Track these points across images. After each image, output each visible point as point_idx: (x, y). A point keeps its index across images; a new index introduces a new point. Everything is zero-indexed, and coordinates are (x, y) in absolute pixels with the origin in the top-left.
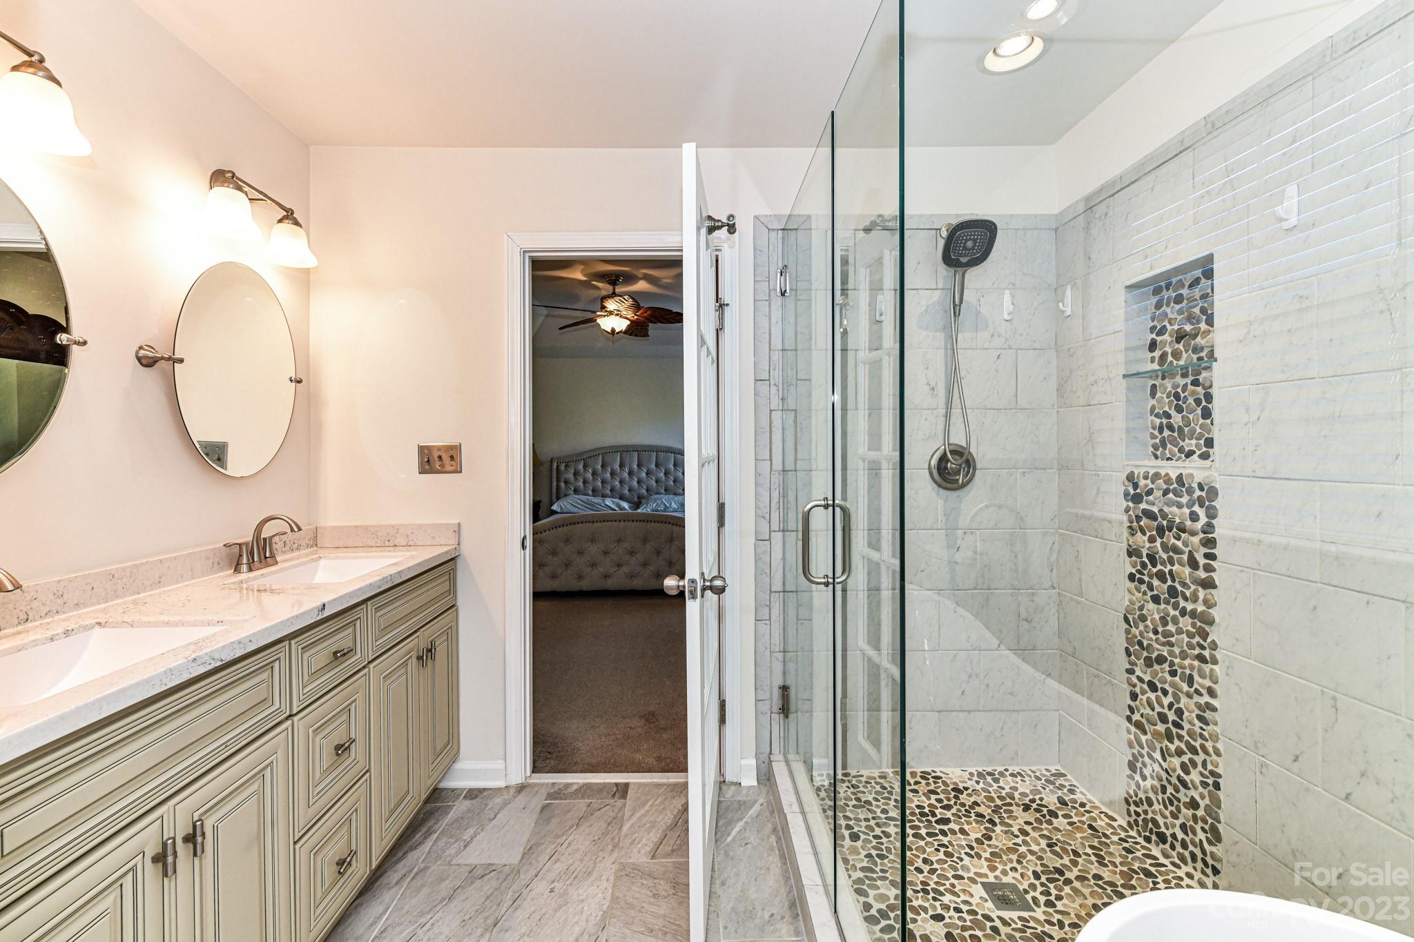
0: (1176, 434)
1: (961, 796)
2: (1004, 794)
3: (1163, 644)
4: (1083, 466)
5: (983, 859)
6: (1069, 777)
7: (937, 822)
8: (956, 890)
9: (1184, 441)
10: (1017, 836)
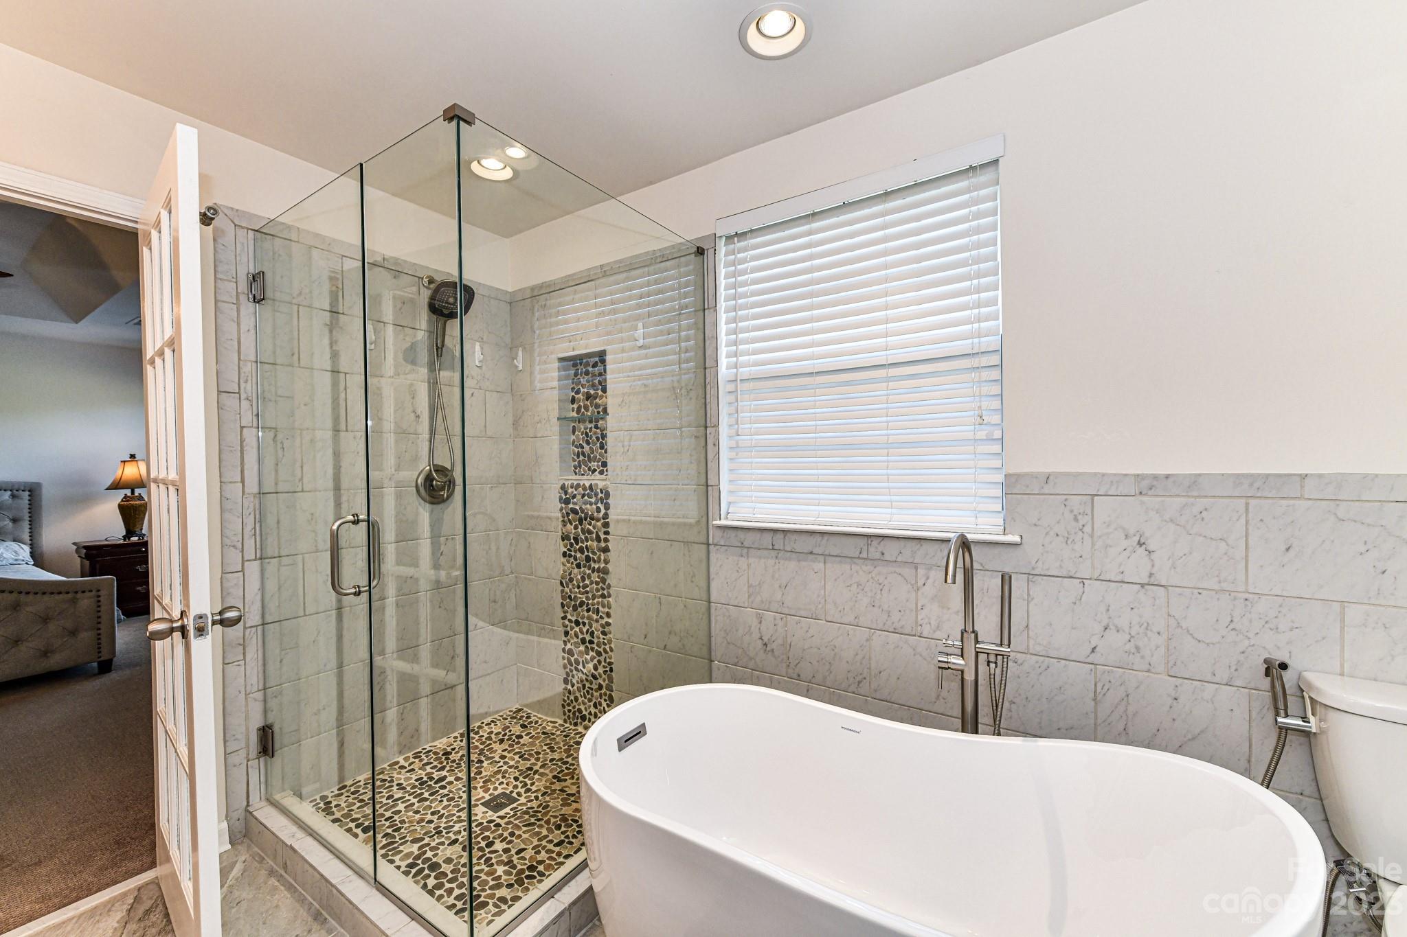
0: (586, 459)
1: (450, 757)
2: (484, 740)
3: (583, 594)
4: (532, 480)
5: (479, 788)
6: (525, 709)
7: (435, 783)
8: (462, 818)
9: (591, 463)
10: (499, 762)
